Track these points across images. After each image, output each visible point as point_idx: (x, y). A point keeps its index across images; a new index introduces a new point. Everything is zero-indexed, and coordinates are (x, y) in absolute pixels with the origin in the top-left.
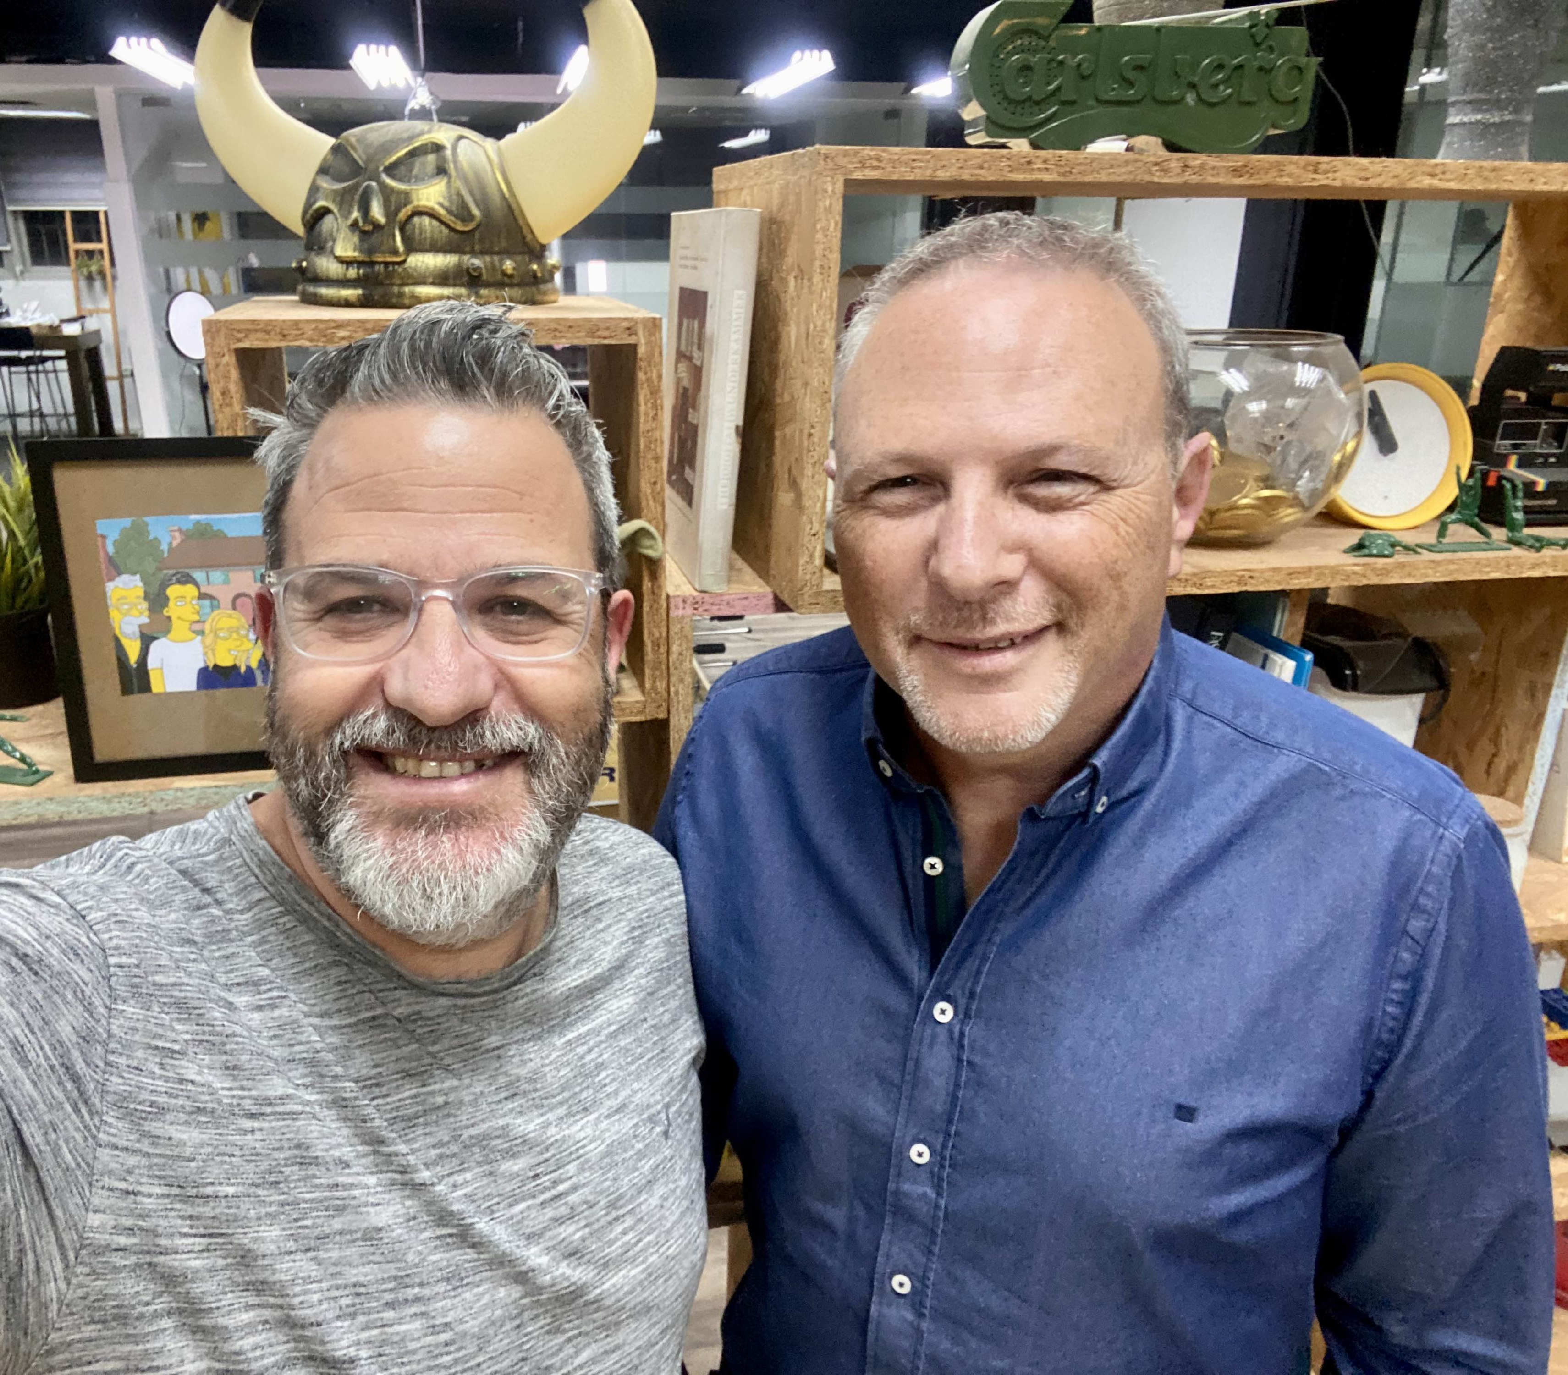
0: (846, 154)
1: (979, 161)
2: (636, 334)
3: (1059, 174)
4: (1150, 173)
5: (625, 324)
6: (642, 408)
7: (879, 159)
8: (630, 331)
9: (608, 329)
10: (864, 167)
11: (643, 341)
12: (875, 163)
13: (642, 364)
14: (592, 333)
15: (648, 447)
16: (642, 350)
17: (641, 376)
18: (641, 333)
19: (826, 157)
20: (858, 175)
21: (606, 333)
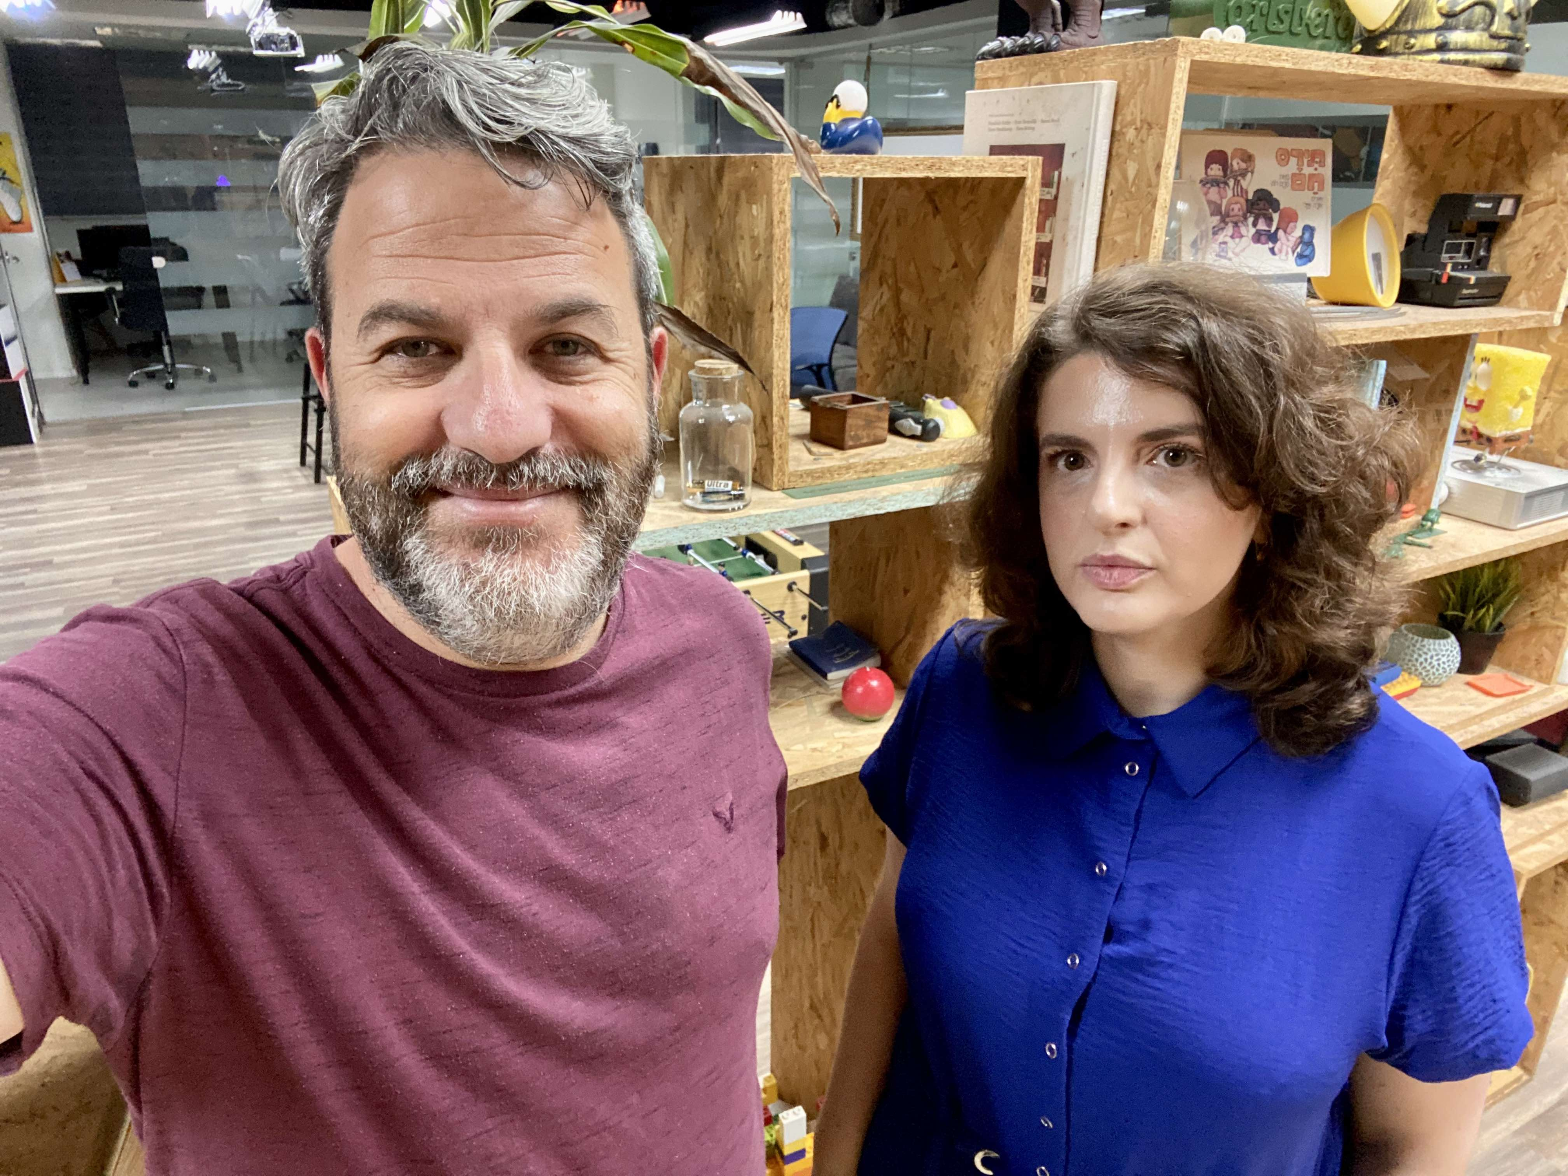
0: (1193, 43)
1: (1255, 52)
2: (1026, 170)
3: (1294, 64)
4: (1334, 66)
5: (1022, 162)
6: (1024, 225)
8: (1024, 168)
9: (1011, 165)
10: (1201, 52)
11: (1030, 175)
13: (1028, 192)
14: (1002, 169)
15: (1025, 253)
16: (1028, 182)
17: (1027, 200)
18: (1030, 168)
20: (1197, 58)
21: (1010, 169)
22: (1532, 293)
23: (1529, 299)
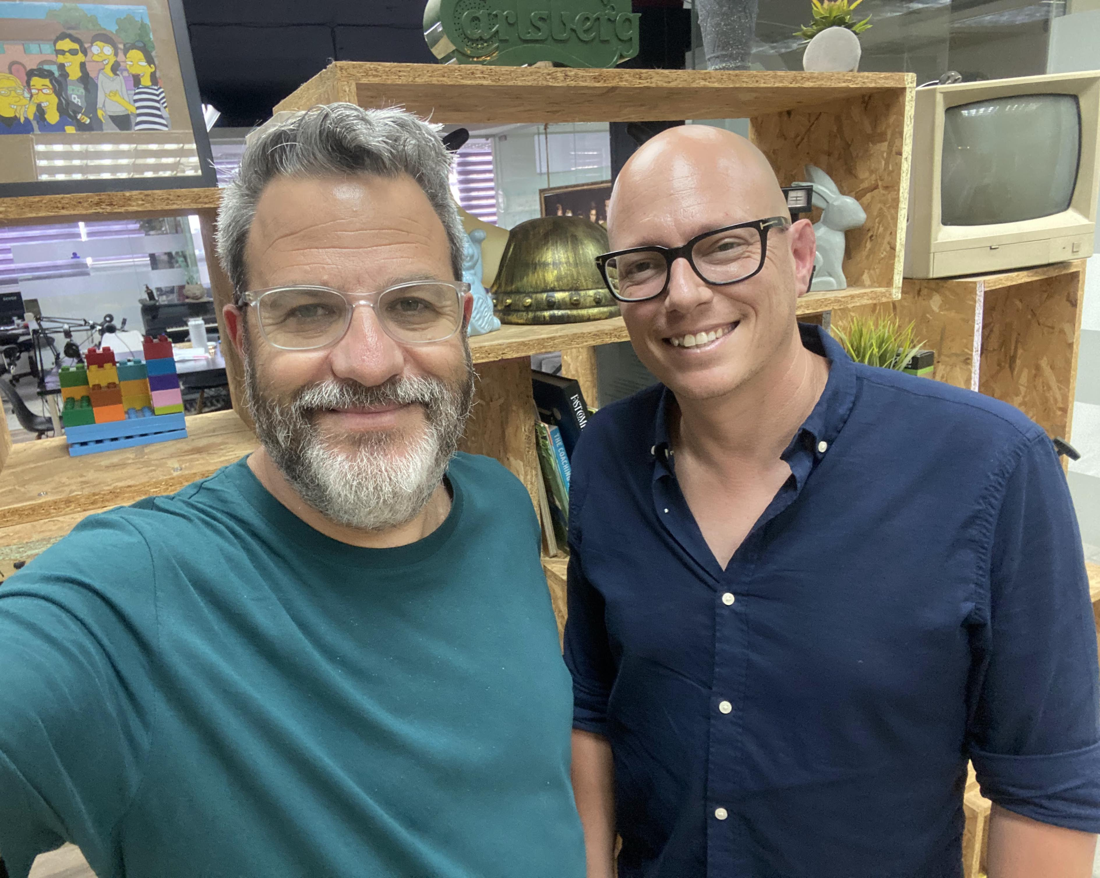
4: (546, 80)
7: (376, 70)
10: (367, 75)
12: (375, 73)
19: (341, 69)
20: (364, 81)
22: (872, 272)
23: (871, 277)
